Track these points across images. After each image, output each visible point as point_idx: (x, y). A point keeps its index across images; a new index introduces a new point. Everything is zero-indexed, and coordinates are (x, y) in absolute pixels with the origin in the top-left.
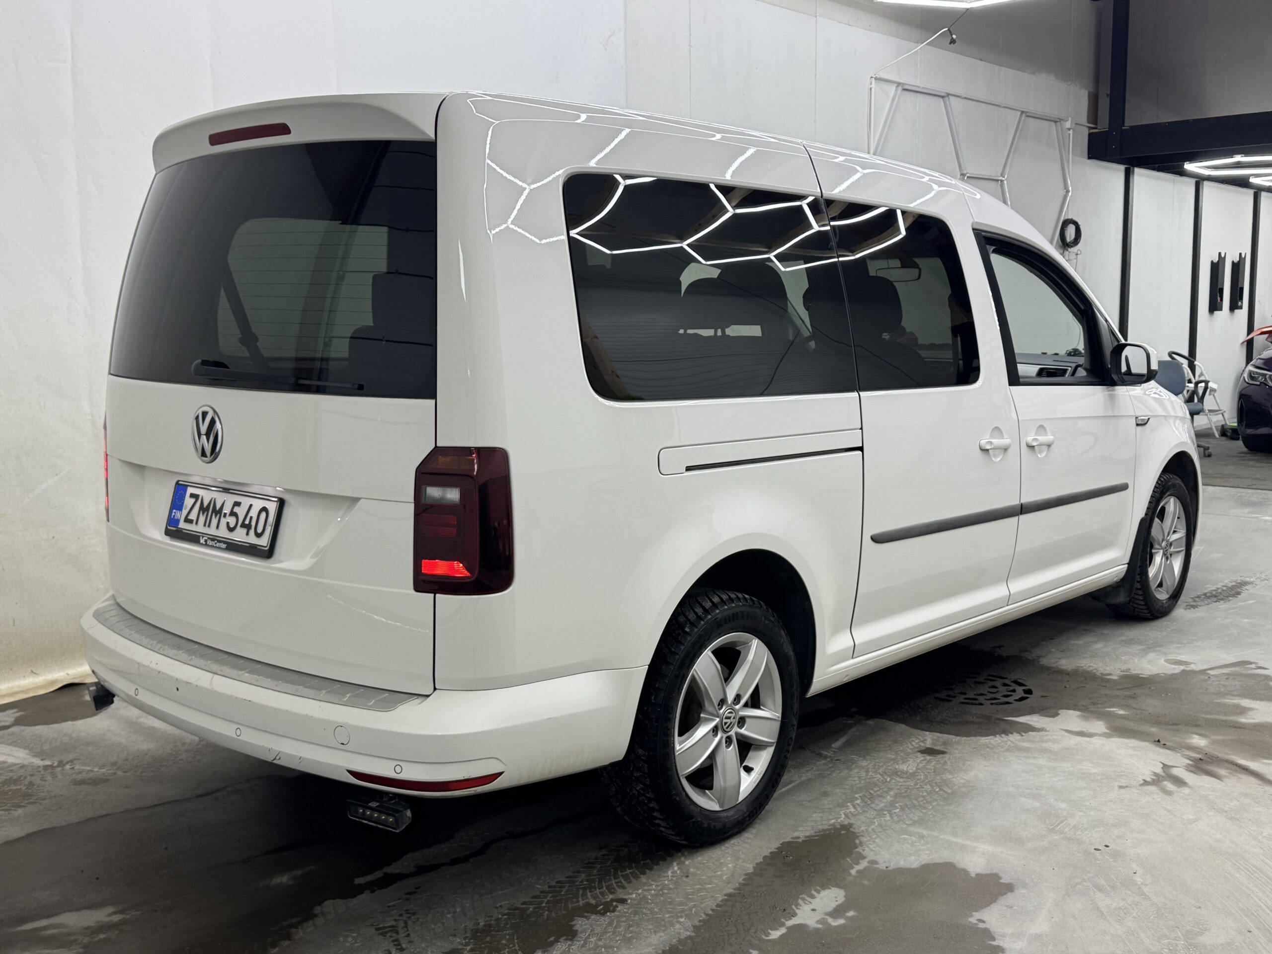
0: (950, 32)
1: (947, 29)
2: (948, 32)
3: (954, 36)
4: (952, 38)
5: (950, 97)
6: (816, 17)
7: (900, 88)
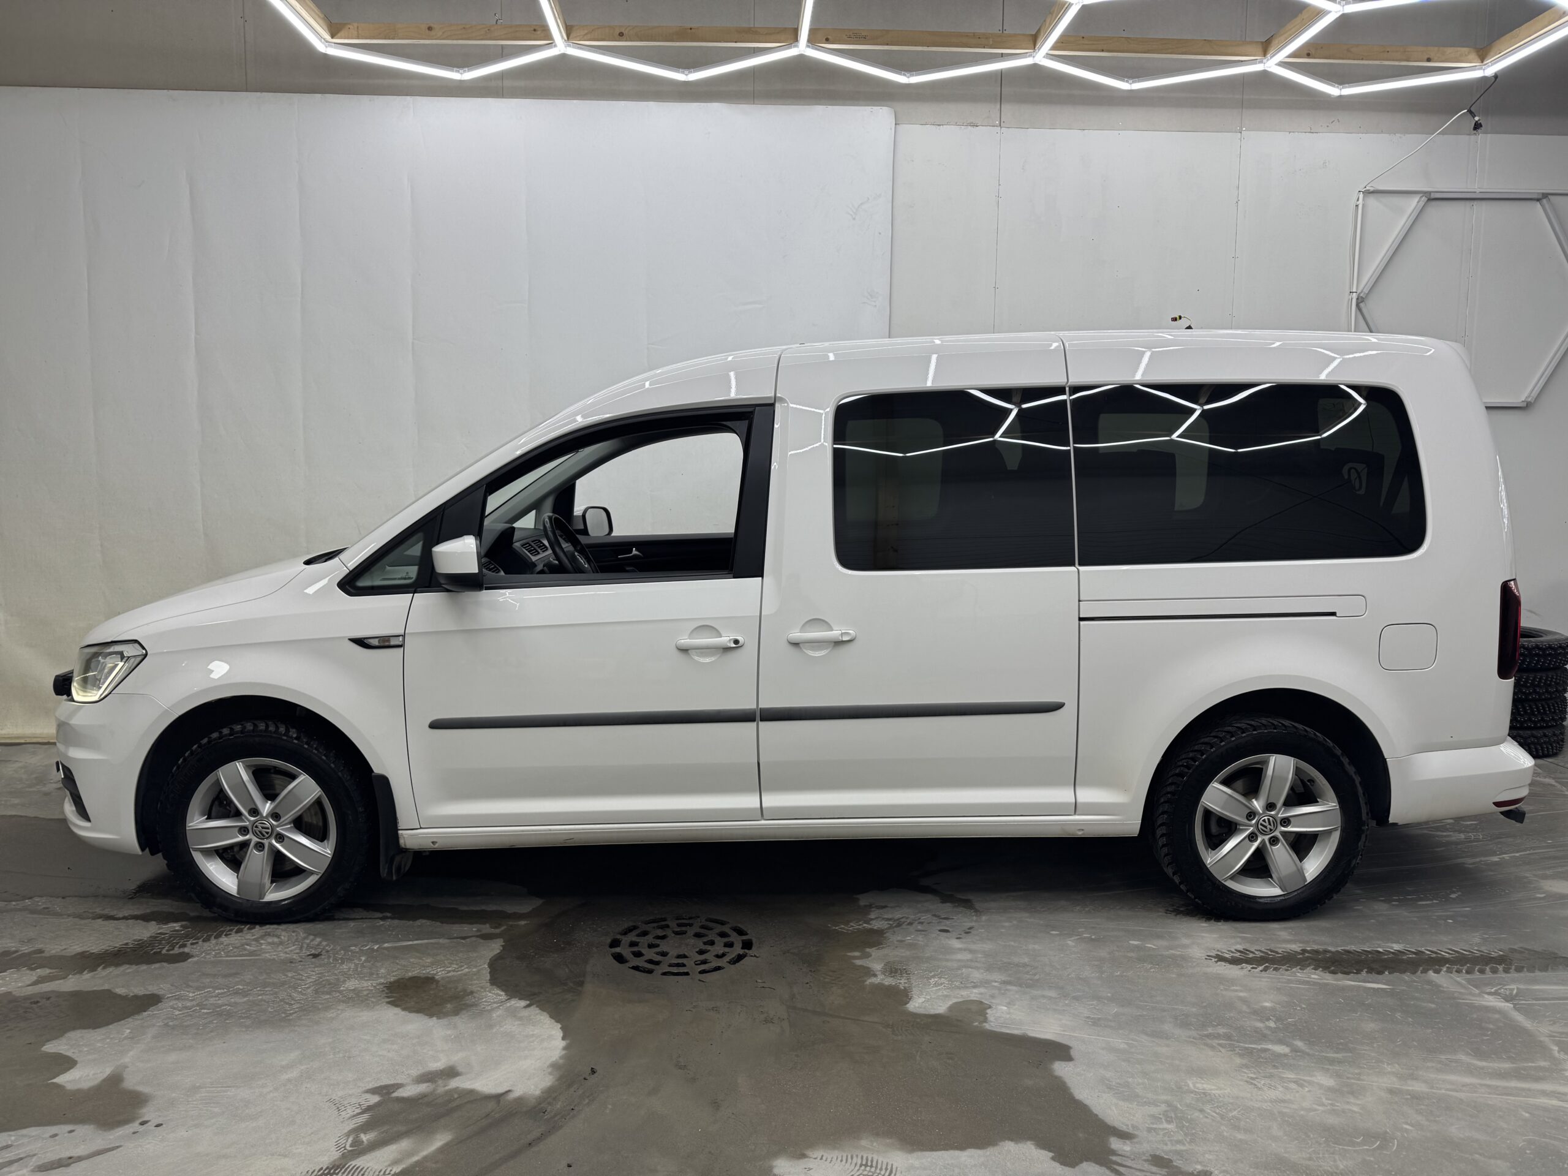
0: (1471, 113)
1: (1466, 111)
2: (1470, 116)
3: (1477, 118)
4: (1476, 121)
5: (1549, 196)
6: (1241, 132)
7: (1424, 199)
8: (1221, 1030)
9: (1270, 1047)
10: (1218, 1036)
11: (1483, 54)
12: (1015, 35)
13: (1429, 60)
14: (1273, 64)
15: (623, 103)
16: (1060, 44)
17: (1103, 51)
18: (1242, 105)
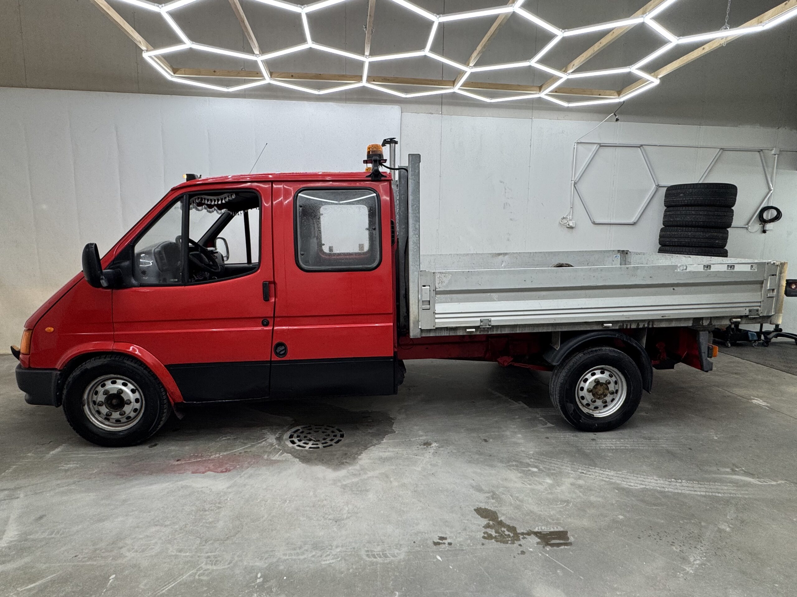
2: (614, 116)
4: (617, 118)
5: (645, 146)
6: (532, 119)
7: (598, 146)
8: (514, 463)
9: (531, 469)
10: (513, 465)
11: (619, 93)
12: (446, 81)
13: (600, 95)
14: (543, 95)
15: (294, 102)
16: (464, 85)
17: (480, 88)
18: (532, 108)
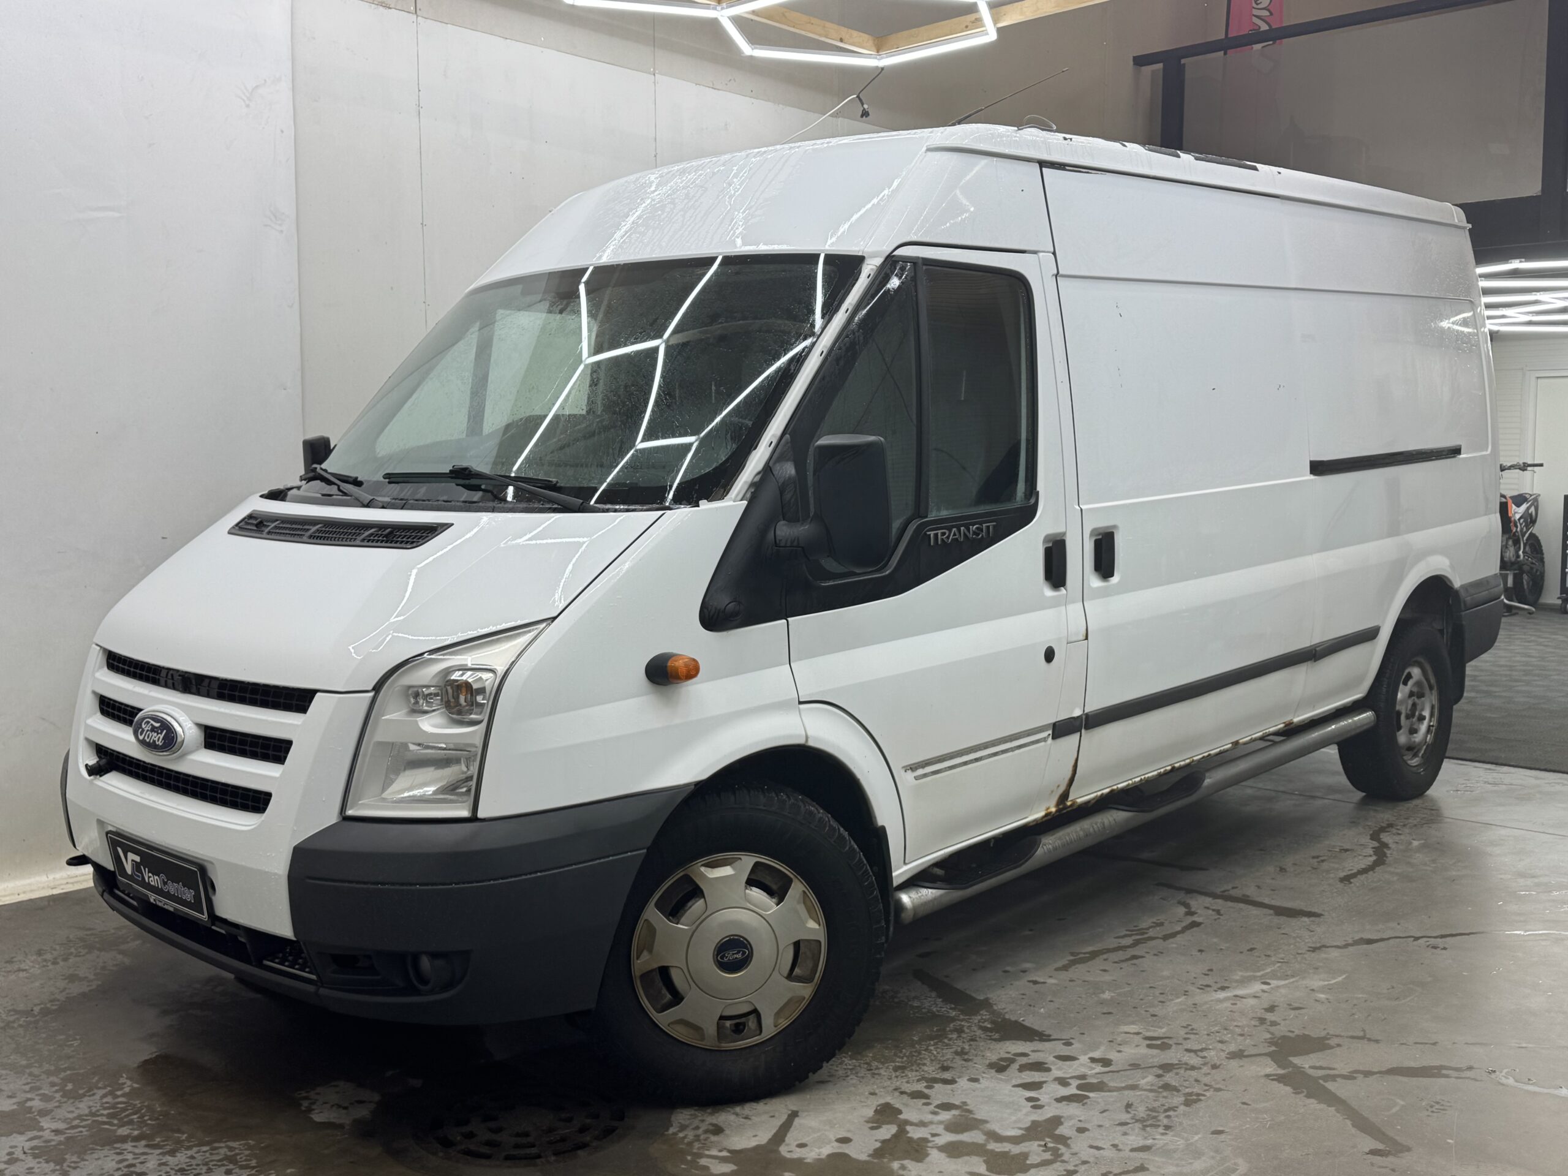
0: (860, 100)
1: (855, 96)
2: (857, 100)
3: (866, 106)
4: (864, 109)
6: (654, 75)
11: (880, 45)
13: (842, 41)
14: (728, 15)
18: (654, 43)
